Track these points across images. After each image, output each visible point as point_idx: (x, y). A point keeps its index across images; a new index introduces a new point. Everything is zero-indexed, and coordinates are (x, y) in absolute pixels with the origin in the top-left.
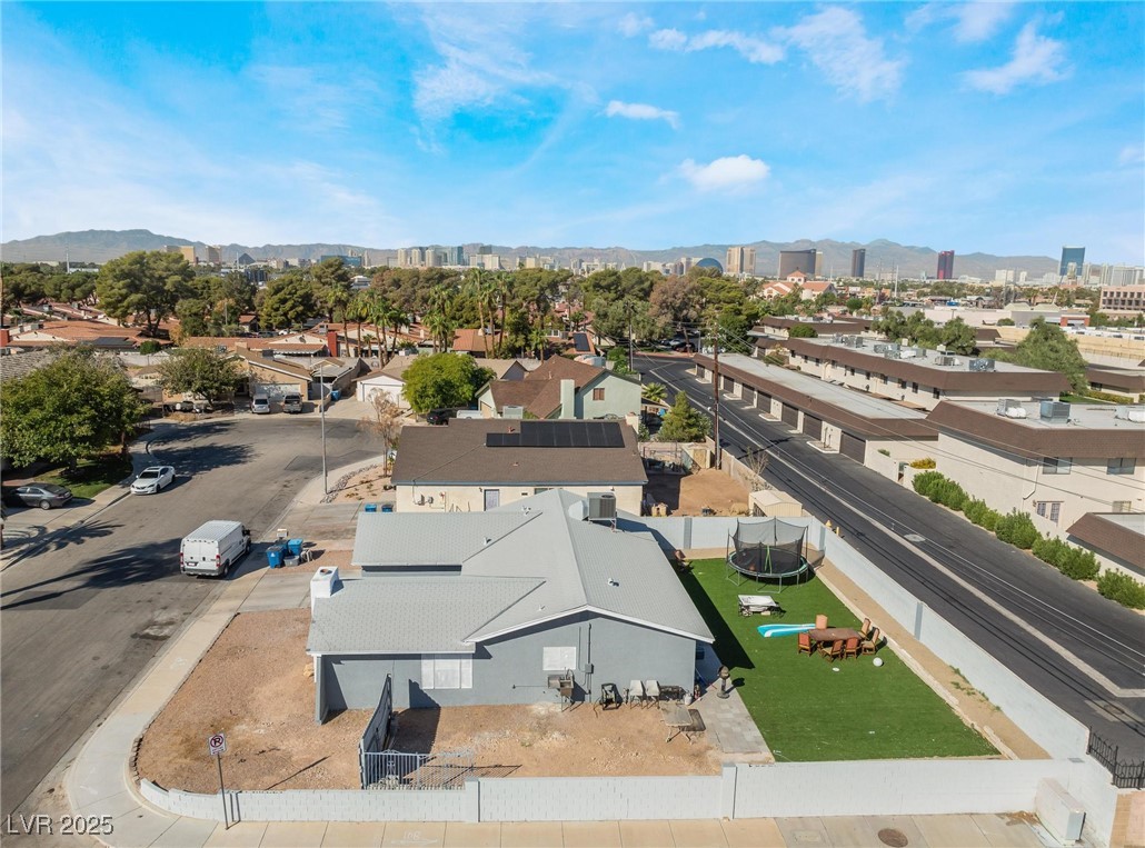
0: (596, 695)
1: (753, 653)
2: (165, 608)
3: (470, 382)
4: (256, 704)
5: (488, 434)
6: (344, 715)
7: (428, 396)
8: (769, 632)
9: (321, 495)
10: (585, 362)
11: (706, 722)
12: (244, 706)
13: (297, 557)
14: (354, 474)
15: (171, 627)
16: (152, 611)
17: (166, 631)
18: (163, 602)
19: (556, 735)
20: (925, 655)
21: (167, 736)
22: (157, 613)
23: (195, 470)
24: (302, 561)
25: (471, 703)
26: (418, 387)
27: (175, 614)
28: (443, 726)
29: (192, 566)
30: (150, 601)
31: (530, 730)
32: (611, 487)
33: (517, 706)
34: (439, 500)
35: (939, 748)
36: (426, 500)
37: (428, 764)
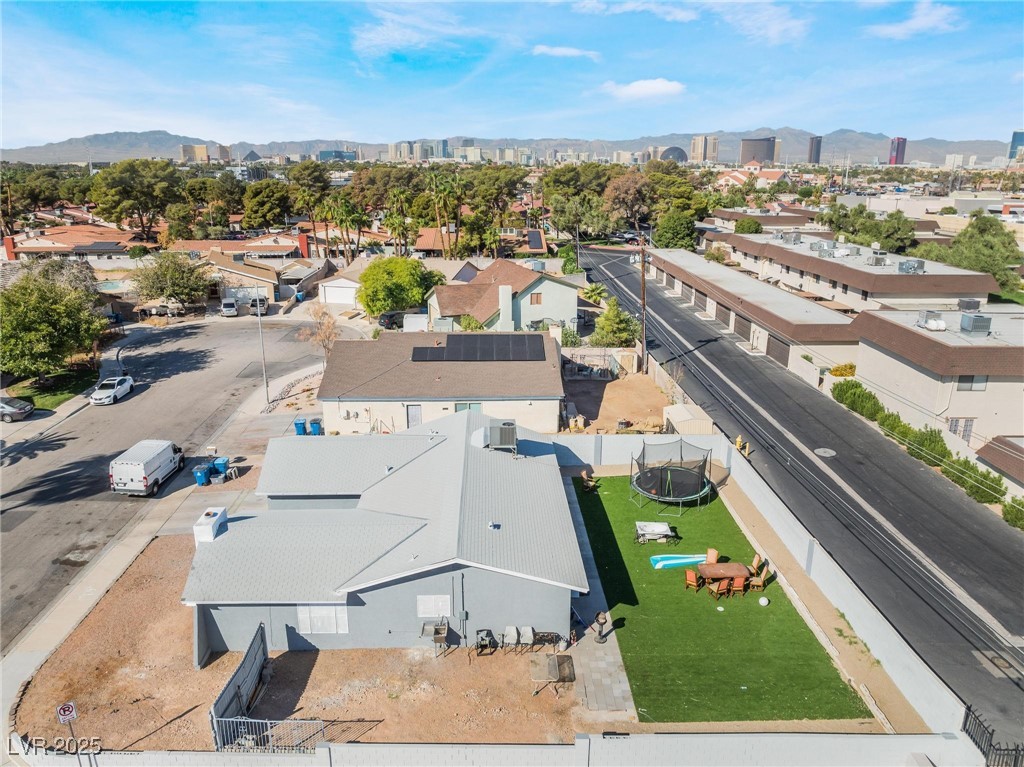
0: (472, 640)
1: (640, 587)
2: (91, 530)
3: (419, 286)
4: (147, 642)
5: (415, 349)
6: (224, 658)
7: (379, 300)
8: (660, 562)
9: (264, 405)
10: (525, 266)
11: (578, 671)
12: (133, 645)
13: (223, 475)
14: (299, 381)
15: (92, 551)
16: (78, 534)
17: (86, 556)
18: (91, 523)
19: (425, 685)
20: (812, 592)
21: (53, 680)
22: (82, 536)
23: (155, 378)
24: (227, 479)
25: (349, 646)
26: (370, 292)
27: (98, 537)
28: (317, 673)
29: (121, 487)
30: (79, 523)
31: (401, 679)
32: (529, 402)
33: (394, 650)
34: (363, 415)
35: (810, 708)
36: (351, 415)
37: (293, 716)
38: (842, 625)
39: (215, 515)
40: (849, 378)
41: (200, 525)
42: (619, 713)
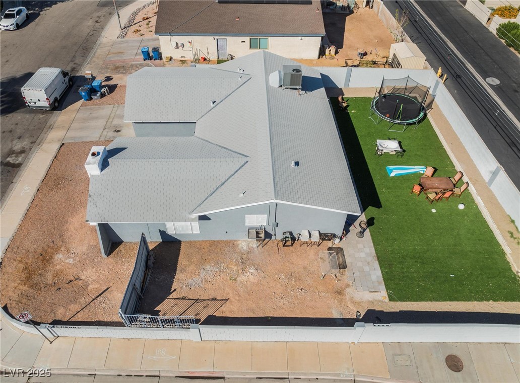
0: (279, 236)
1: (383, 193)
2: (19, 138)
4: (70, 233)
6: (121, 247)
8: (395, 171)
9: (118, 31)
11: (348, 260)
12: (61, 236)
13: (99, 94)
14: (139, 10)
15: (23, 155)
16: (12, 141)
17: (20, 159)
18: (19, 131)
19: (252, 270)
20: (492, 200)
21: (15, 263)
22: (14, 142)
23: (41, 8)
24: (103, 95)
25: (201, 239)
27: (25, 143)
28: (182, 260)
29: (32, 104)
30: (11, 132)
31: (236, 265)
32: (300, 38)
33: (229, 242)
34: (187, 45)
35: (494, 293)
36: (179, 45)
37: (171, 296)
38: (513, 230)
39: (99, 153)
40: (512, 20)
41: (89, 164)
42: (376, 294)
